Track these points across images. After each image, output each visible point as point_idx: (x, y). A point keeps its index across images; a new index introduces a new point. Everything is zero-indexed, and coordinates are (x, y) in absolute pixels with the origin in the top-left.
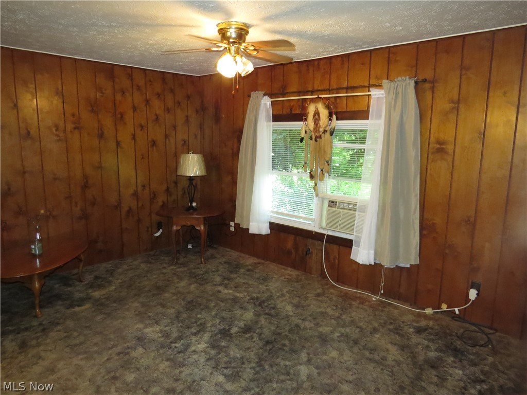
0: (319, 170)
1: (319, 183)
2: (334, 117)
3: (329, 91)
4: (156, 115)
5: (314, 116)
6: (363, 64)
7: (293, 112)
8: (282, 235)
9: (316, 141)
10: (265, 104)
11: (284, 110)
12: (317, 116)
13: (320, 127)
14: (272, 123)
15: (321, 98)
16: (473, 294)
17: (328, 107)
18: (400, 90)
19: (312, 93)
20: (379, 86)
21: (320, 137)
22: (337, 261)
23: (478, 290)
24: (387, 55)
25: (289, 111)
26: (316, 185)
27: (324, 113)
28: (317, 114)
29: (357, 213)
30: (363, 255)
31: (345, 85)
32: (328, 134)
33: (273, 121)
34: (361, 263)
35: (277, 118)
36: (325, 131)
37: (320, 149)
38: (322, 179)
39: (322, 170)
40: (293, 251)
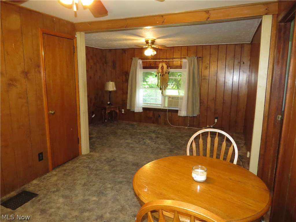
0: (164, 86)
1: (164, 91)
2: (169, 68)
3: (166, 59)
4: (91, 66)
5: (161, 67)
6: (179, 50)
7: (151, 66)
8: (148, 112)
9: (162, 76)
10: (139, 63)
11: (147, 65)
12: (162, 68)
13: (164, 71)
14: (143, 70)
15: (164, 61)
16: (216, 121)
17: (166, 64)
18: (192, 60)
19: (159, 59)
20: (185, 58)
21: (164, 75)
22: (171, 118)
23: (217, 119)
24: (187, 48)
25: (149, 65)
26: (162, 92)
27: (165, 66)
28: (162, 67)
29: (179, 100)
30: (183, 113)
31: (172, 57)
32: (167, 74)
33: (143, 69)
34: (183, 116)
35: (144, 68)
36: (166, 73)
37: (164, 79)
38: (165, 89)
39: (165, 86)
40: (153, 117)
